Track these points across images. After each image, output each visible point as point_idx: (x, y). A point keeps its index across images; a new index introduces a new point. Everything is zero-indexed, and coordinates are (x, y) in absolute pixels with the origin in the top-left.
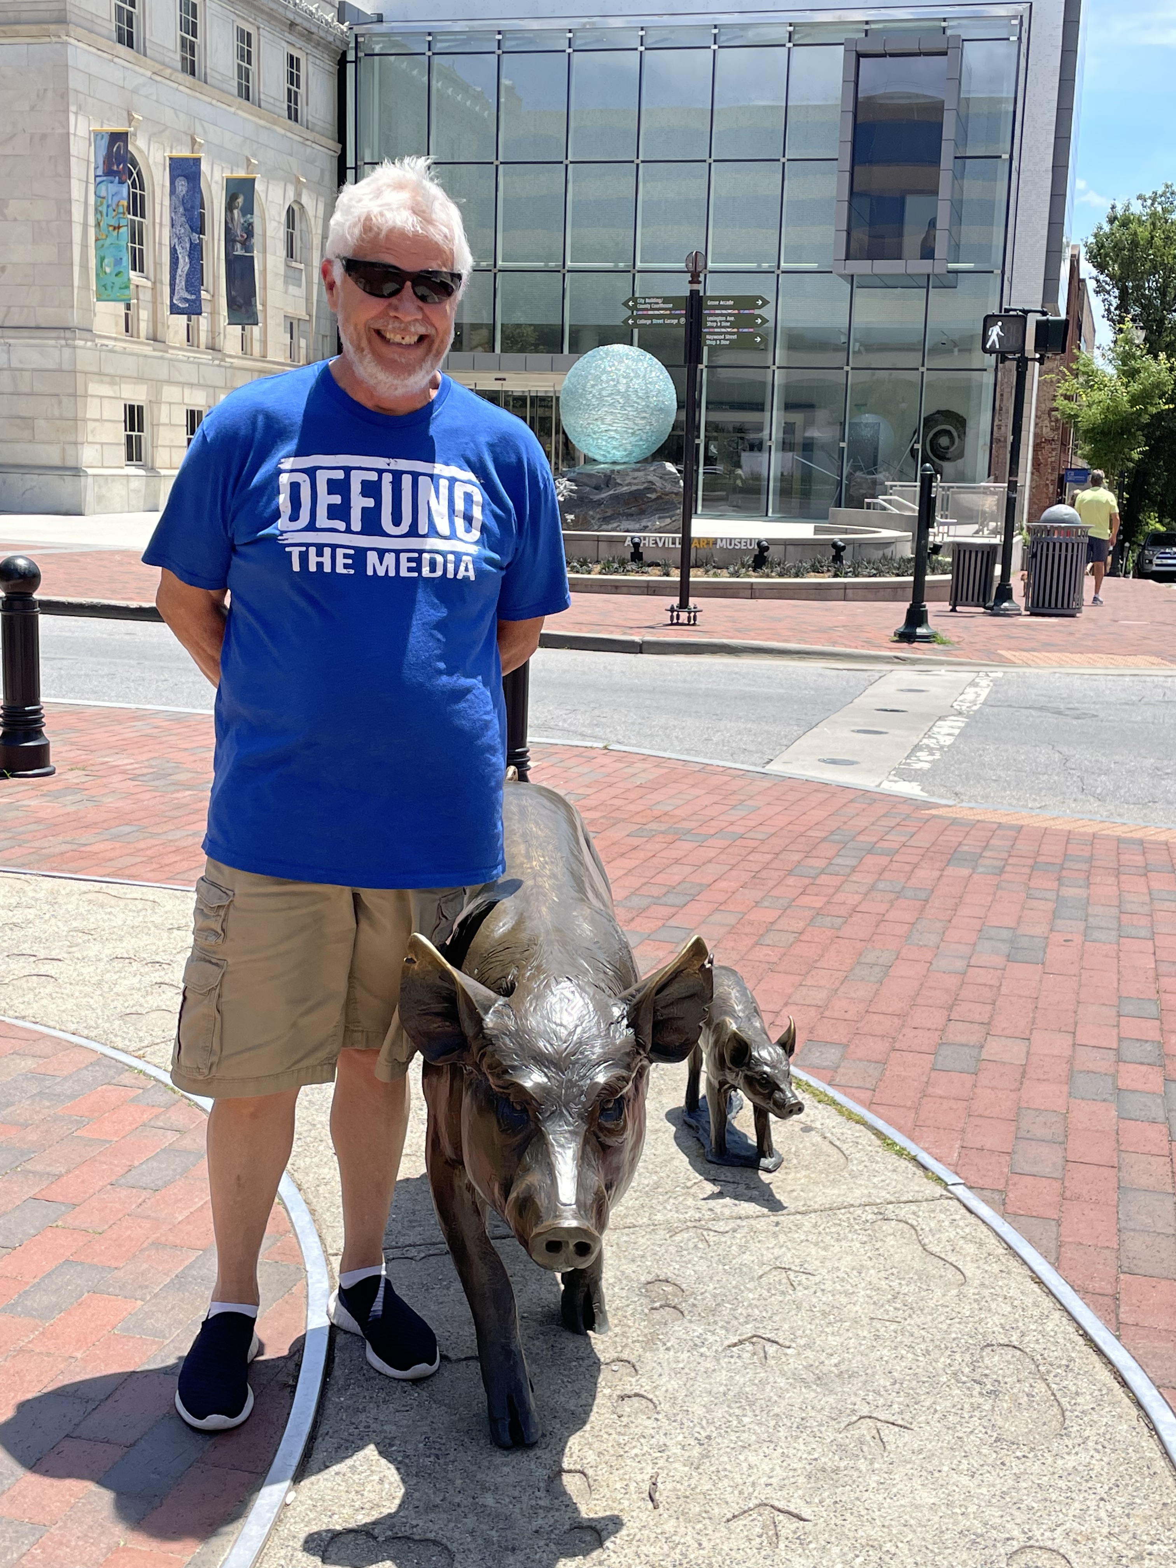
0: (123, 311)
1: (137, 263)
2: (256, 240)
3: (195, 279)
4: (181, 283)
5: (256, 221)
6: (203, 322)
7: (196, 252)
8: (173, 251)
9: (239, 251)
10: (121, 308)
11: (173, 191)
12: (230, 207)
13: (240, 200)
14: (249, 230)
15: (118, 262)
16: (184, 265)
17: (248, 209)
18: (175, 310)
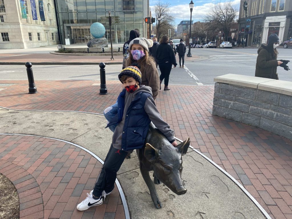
0: (26, 20)
1: (27, 13)
2: (44, 9)
3: (36, 15)
4: (34, 16)
5: (43, 6)
6: (38, 21)
7: (35, 11)
8: (32, 11)
9: (41, 10)
10: (26, 19)
11: (31, 2)
12: (39, 4)
13: (41, 3)
14: (42, 7)
15: (25, 13)
16: (34, 13)
17: (42, 5)
18: (34, 19)
